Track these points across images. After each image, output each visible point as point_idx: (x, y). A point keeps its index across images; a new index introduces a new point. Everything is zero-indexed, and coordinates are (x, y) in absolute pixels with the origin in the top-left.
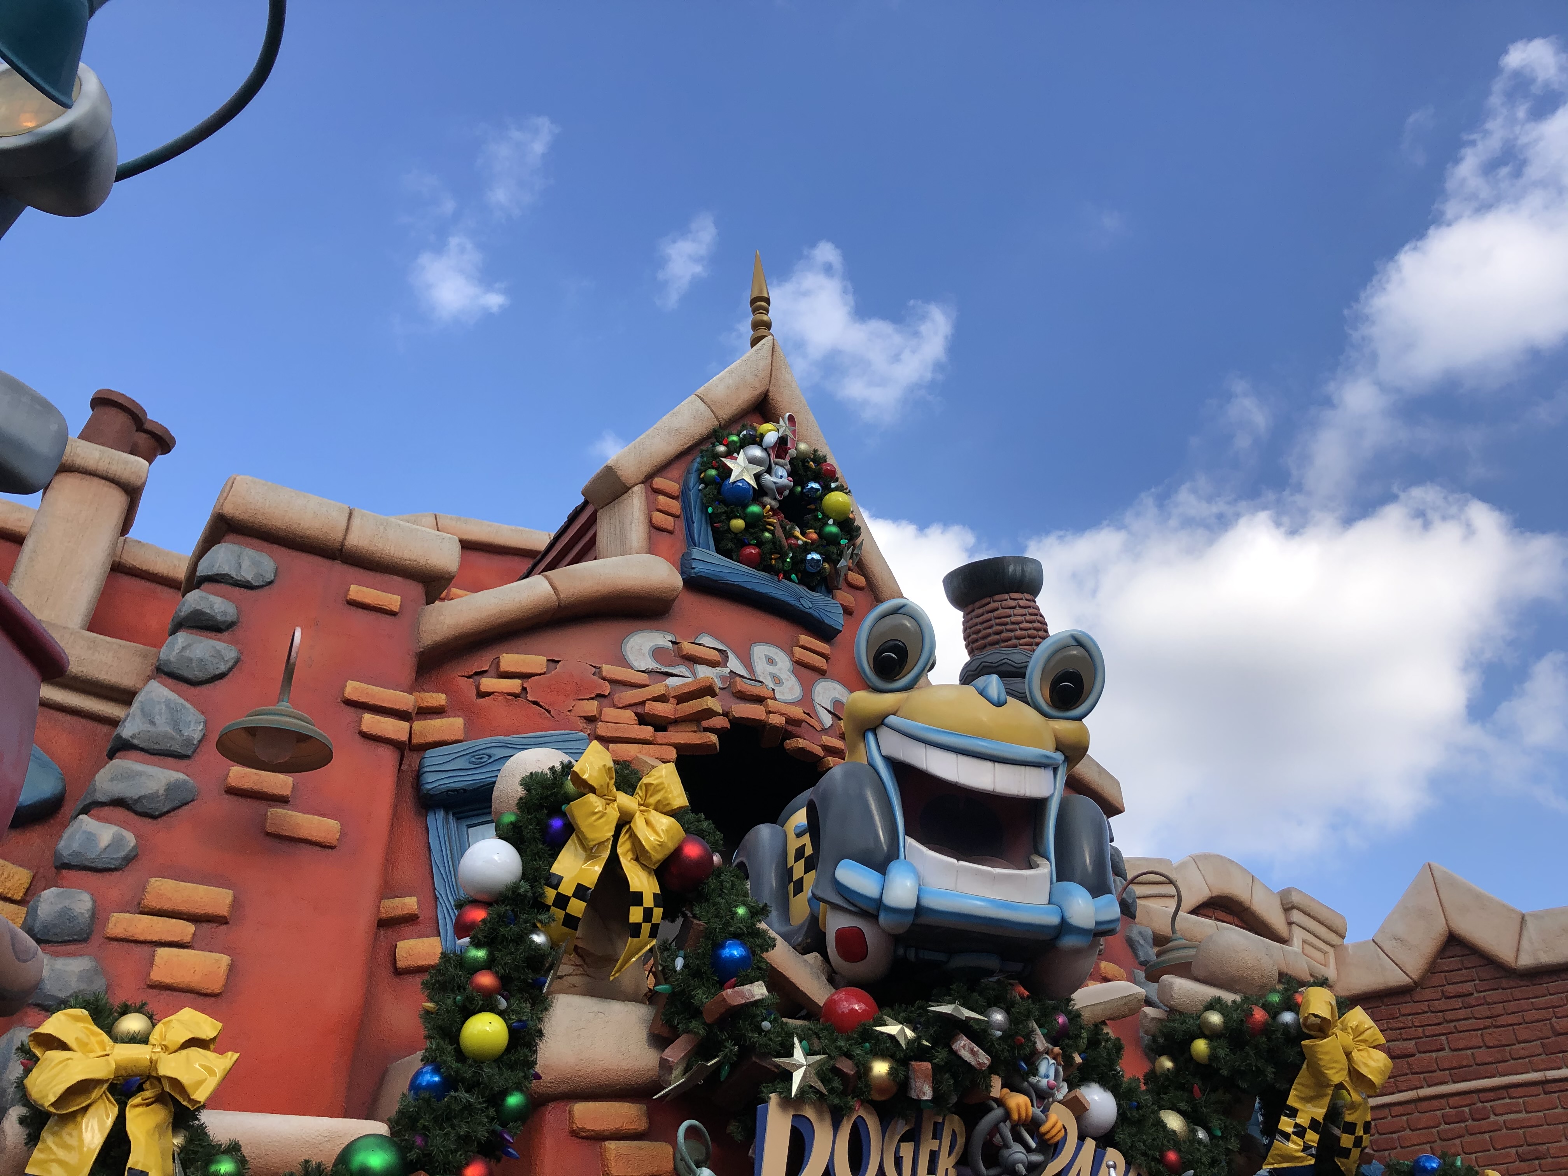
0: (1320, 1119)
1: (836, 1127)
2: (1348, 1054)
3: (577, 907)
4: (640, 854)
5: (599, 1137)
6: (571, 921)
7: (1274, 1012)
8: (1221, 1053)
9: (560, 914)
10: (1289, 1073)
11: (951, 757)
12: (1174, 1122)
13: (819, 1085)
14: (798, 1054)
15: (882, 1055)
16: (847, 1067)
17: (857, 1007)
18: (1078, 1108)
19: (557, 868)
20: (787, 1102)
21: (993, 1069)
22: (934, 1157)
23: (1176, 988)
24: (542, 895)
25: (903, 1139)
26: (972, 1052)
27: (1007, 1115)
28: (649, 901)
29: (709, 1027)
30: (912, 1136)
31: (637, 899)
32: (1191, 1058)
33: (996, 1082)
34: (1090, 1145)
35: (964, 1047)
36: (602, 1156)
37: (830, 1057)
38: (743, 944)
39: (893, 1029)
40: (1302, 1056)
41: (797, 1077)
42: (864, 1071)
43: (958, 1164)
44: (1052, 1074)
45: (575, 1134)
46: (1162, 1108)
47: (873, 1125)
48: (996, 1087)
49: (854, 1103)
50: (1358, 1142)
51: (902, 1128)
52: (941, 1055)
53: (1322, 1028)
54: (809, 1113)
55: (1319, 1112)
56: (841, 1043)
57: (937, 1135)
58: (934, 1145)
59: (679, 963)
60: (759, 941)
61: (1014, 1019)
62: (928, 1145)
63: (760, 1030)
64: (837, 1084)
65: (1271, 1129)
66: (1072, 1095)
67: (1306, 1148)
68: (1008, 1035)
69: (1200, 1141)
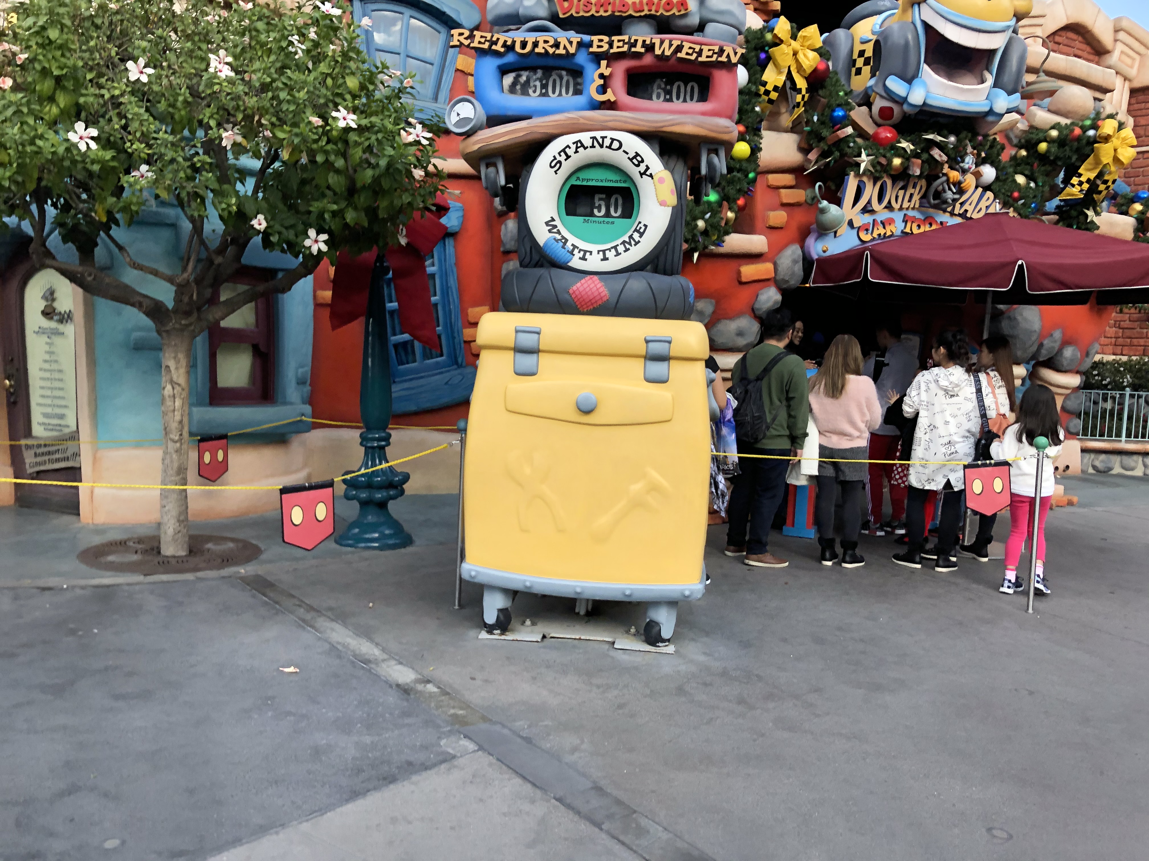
0: (1092, 178)
1: (874, 184)
2: (1115, 150)
3: (774, 95)
4: (800, 68)
5: (778, 188)
6: (771, 101)
7: (1084, 129)
8: (1053, 150)
9: (766, 98)
10: (1083, 158)
11: (958, 29)
12: (1021, 179)
13: (871, 169)
14: (864, 155)
15: (898, 156)
16: (883, 161)
17: (889, 135)
18: (978, 175)
19: (764, 78)
20: (857, 175)
21: (947, 162)
22: (911, 195)
23: (1037, 117)
24: (759, 90)
25: (900, 189)
26: (940, 156)
27: (948, 180)
28: (804, 92)
29: (829, 146)
30: (904, 188)
31: (799, 91)
32: (1037, 151)
33: (946, 166)
34: (980, 190)
35: (936, 153)
36: (779, 195)
37: (876, 157)
38: (843, 109)
39: (904, 144)
40: (1092, 151)
41: (863, 166)
42: (890, 162)
43: (921, 198)
44: (971, 162)
45: (769, 187)
46: (1016, 173)
47: (889, 183)
48: (946, 169)
49: (885, 175)
50: (1107, 188)
51: (901, 184)
52: (925, 156)
53: (1107, 139)
54: (865, 179)
55: (1092, 175)
56: (881, 151)
57: (914, 187)
58: (912, 191)
59: (815, 118)
60: (849, 107)
61: (959, 141)
62: (910, 191)
63: (849, 147)
64: (879, 168)
65: (1067, 181)
66: (977, 169)
67: (1081, 191)
68: (955, 147)
69: (1031, 188)
